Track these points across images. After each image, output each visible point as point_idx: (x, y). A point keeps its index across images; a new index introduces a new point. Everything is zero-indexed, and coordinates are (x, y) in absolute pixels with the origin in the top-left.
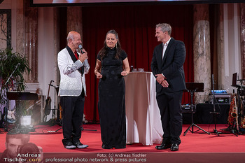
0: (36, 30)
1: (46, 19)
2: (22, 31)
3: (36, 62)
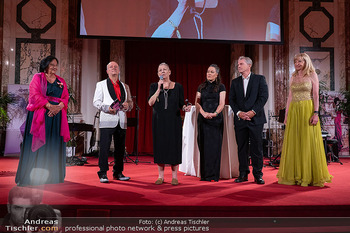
0: (80, 62)
1: (90, 51)
2: (66, 61)
3: (80, 93)
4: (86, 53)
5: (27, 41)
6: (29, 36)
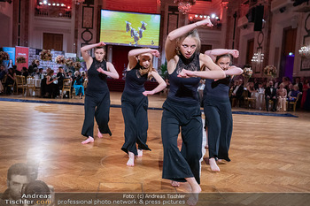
6: (85, 42)
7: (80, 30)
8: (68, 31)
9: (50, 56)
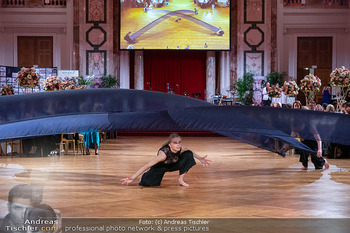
0: (119, 61)
2: (112, 62)
4: (122, 56)
5: (92, 52)
6: (92, 49)
7: (84, 27)
8: (62, 30)
9: (35, 77)
